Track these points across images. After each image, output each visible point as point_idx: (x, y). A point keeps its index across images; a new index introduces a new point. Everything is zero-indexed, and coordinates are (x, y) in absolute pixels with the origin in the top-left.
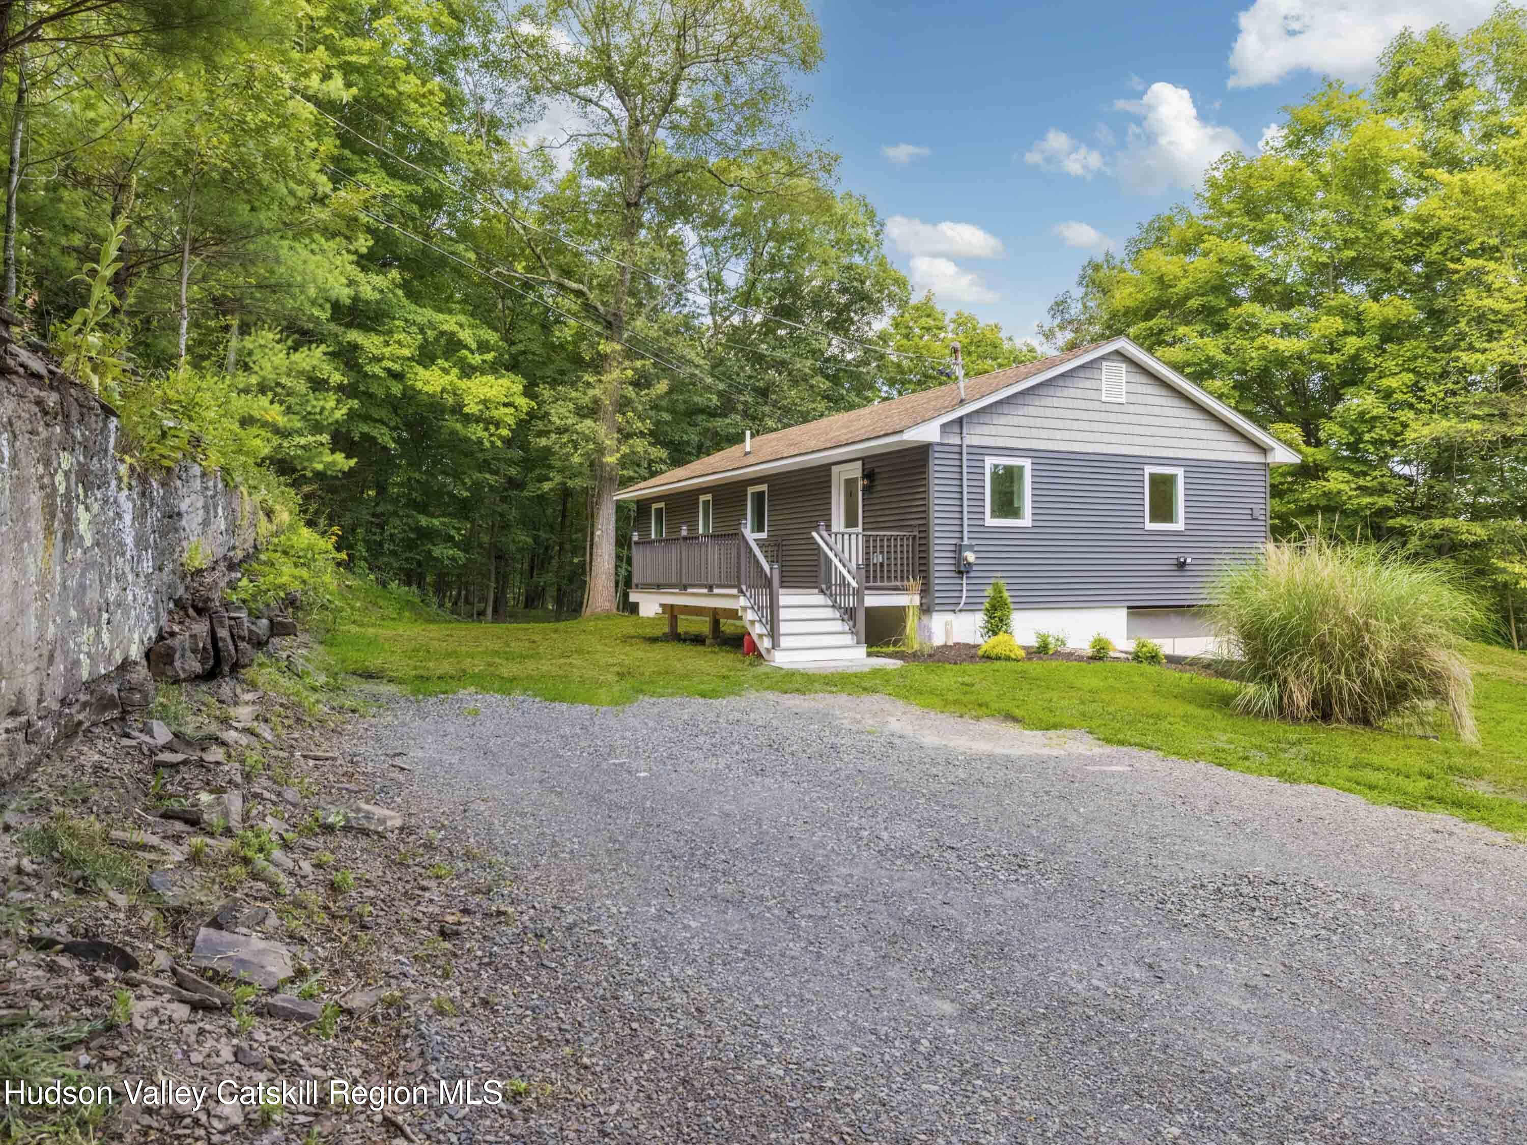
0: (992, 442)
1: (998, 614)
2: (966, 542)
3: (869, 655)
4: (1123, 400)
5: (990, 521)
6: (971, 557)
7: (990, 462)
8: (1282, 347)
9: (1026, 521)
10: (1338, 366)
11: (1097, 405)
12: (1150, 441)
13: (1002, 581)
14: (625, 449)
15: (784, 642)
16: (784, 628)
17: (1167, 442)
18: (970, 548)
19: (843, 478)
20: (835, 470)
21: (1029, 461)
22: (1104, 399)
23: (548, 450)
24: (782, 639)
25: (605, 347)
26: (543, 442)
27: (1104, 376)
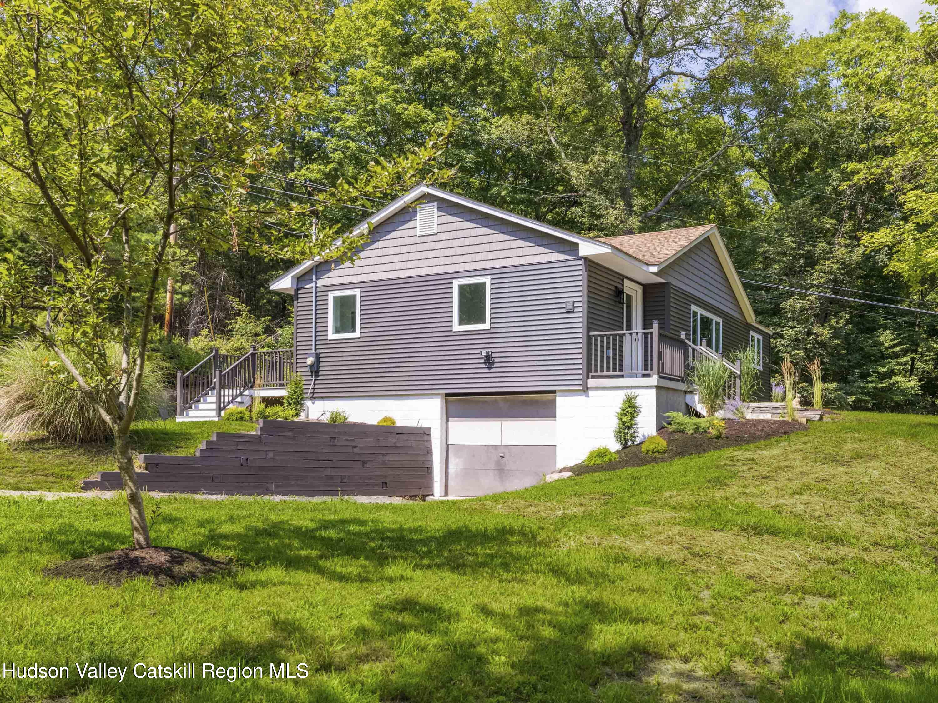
0: (334, 282)
2: (313, 352)
4: (436, 231)
5: (332, 336)
7: (332, 296)
9: (357, 333)
11: (414, 240)
12: (461, 259)
17: (476, 257)
21: (359, 290)
22: (419, 234)
27: (418, 217)
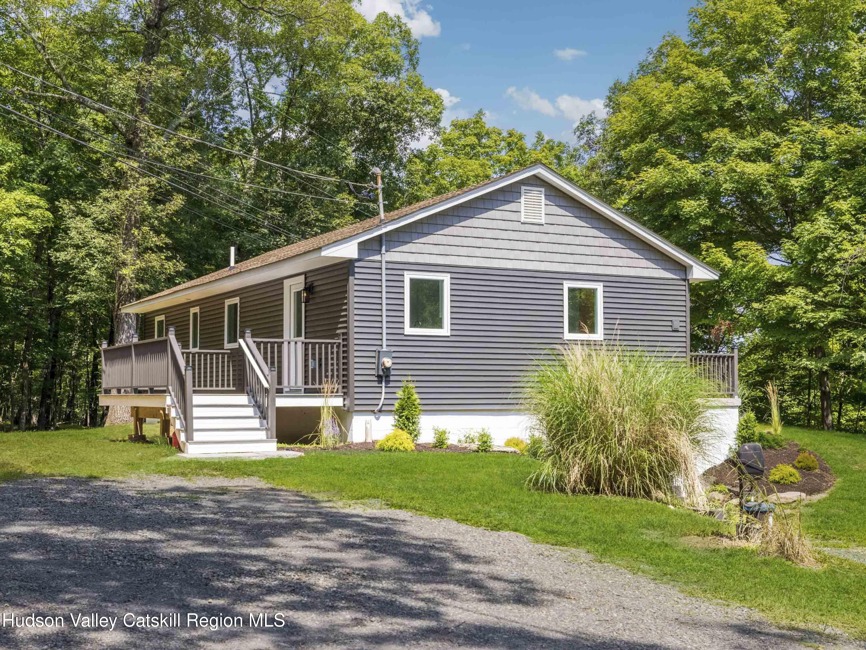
0: (412, 259)
1: (405, 413)
2: (385, 349)
3: (279, 449)
4: (543, 221)
5: (409, 330)
6: (388, 362)
7: (408, 276)
8: (747, 170)
9: (445, 331)
10: (802, 188)
11: (516, 226)
12: (570, 259)
13: (411, 385)
14: (139, 264)
15: (197, 437)
16: (197, 424)
17: (589, 260)
18: (387, 354)
19: (293, 291)
20: (287, 283)
21: (449, 275)
22: (523, 220)
23: (67, 265)
24: (195, 434)
25: (122, 164)
26: (62, 256)
27: (523, 199)
